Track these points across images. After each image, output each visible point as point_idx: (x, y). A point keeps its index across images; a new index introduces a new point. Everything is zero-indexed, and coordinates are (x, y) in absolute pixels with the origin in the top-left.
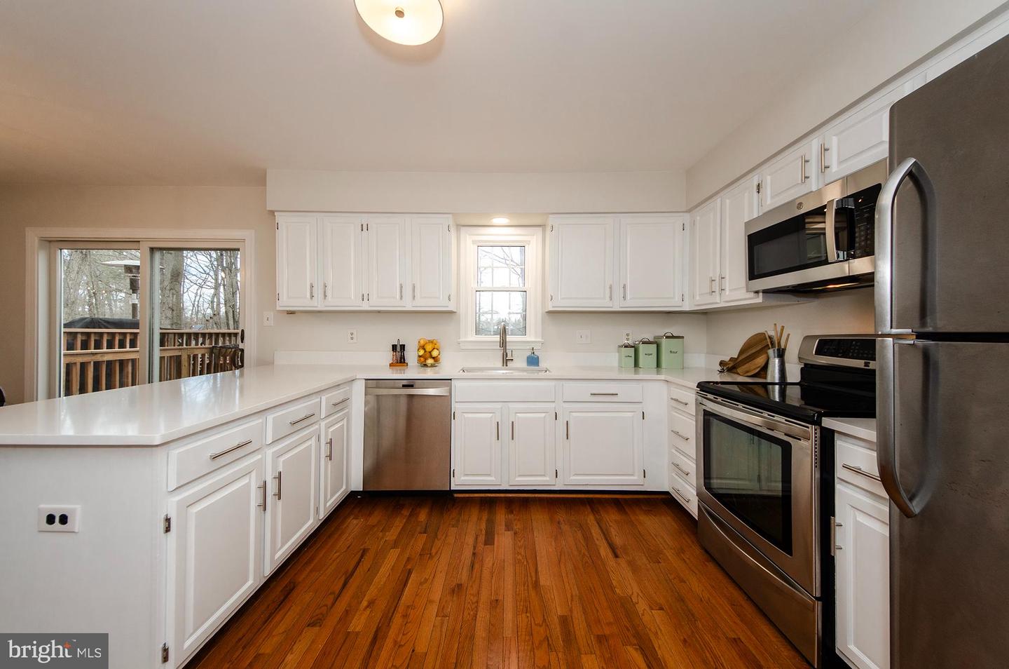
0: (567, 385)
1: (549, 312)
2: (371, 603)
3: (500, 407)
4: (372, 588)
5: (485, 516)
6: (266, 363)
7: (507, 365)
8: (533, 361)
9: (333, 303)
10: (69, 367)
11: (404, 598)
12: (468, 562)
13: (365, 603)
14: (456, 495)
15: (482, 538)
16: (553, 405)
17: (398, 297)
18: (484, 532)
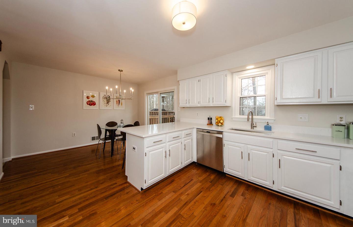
0: (280, 141)
1: (278, 105)
2: (188, 194)
3: (243, 146)
4: (190, 190)
5: (235, 187)
6: (179, 121)
7: (253, 129)
8: (268, 128)
9: (191, 105)
10: (150, 119)
11: (196, 198)
12: (221, 198)
13: (186, 193)
14: (226, 175)
15: (230, 193)
16: (272, 150)
17: (208, 102)
18: (232, 192)
